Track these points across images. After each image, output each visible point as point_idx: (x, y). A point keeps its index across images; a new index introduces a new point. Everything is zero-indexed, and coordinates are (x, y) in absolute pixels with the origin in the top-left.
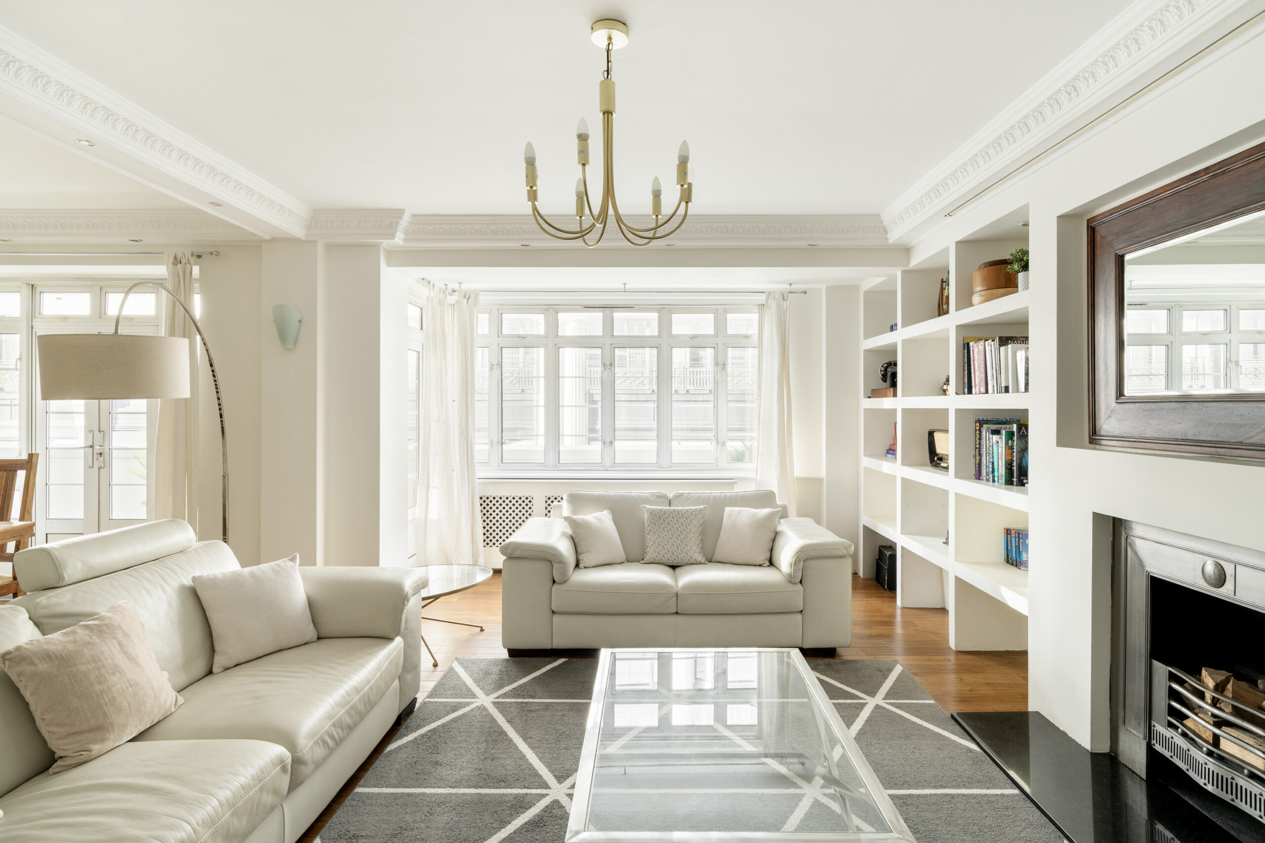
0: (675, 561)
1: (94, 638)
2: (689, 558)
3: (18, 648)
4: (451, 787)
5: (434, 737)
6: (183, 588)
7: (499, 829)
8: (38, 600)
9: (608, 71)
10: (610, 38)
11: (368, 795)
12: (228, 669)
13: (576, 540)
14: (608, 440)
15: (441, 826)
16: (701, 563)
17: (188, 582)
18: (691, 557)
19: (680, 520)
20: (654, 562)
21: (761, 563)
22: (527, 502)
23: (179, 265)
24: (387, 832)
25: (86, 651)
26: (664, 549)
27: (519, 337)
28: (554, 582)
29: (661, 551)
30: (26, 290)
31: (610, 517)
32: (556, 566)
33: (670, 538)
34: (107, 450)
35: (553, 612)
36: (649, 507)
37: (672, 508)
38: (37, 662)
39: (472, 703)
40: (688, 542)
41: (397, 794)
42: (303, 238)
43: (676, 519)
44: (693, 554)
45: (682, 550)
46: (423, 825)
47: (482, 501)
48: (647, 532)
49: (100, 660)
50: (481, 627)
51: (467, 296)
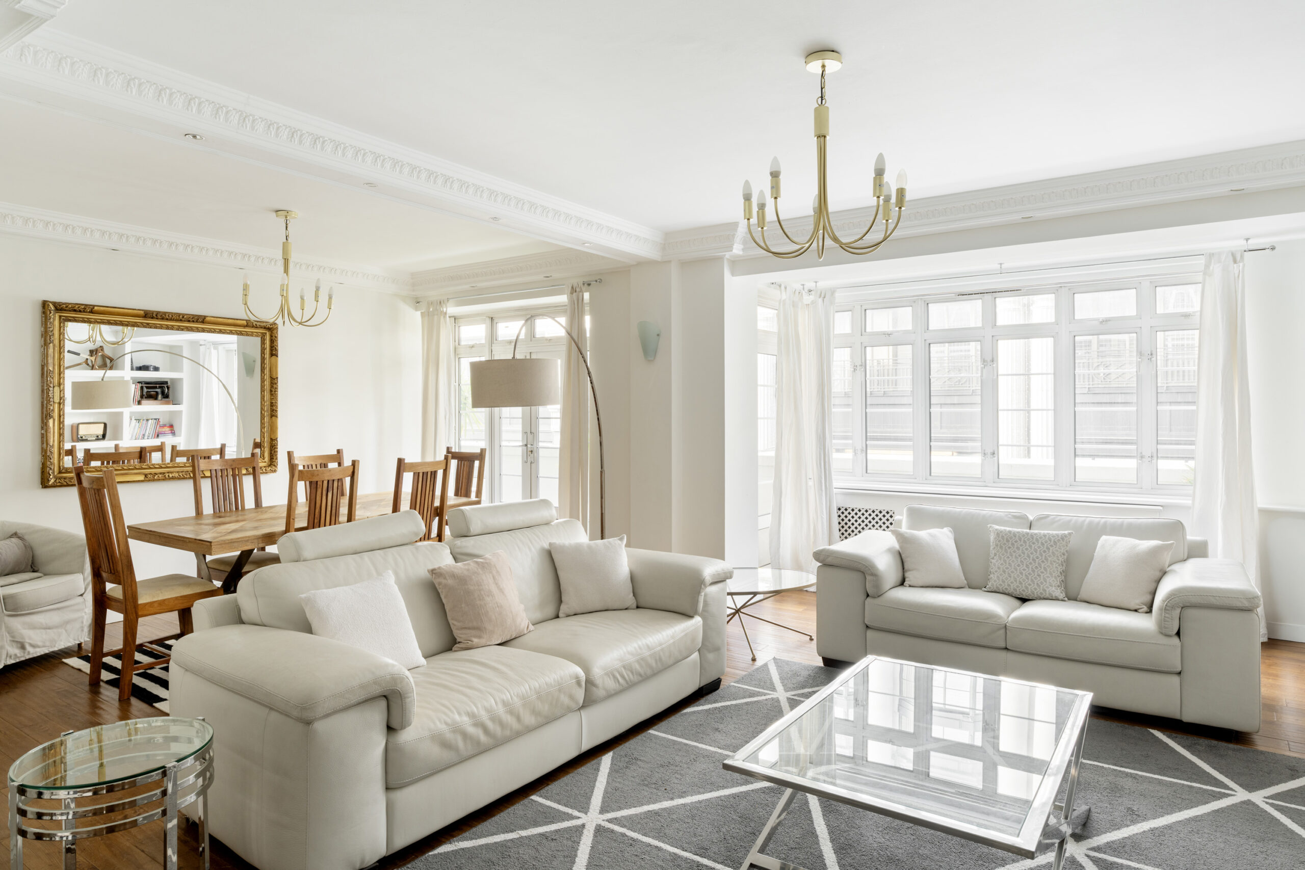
0: (1024, 593)
1: (479, 570)
2: (1041, 591)
3: (439, 568)
4: (719, 748)
5: (724, 712)
6: (543, 549)
7: (742, 785)
8: (456, 542)
9: (822, 97)
10: (823, 66)
11: (656, 737)
12: (569, 616)
13: (903, 556)
14: (989, 451)
15: (698, 770)
16: (1058, 600)
17: (546, 546)
18: (1045, 590)
19: (1033, 546)
20: (998, 591)
21: (1137, 607)
22: (888, 516)
23: (574, 294)
24: (658, 762)
25: (473, 577)
26: (1010, 577)
27: (884, 334)
28: (868, 596)
29: (1007, 579)
30: (489, 321)
31: (951, 536)
32: (868, 578)
33: (1019, 566)
34: (535, 449)
35: (867, 627)
36: (997, 527)
37: (1032, 531)
38: (448, 578)
39: (769, 694)
40: (1042, 573)
41: (677, 741)
42: (659, 260)
43: (1028, 544)
44: (1048, 587)
45: (1032, 580)
46: (685, 766)
47: (840, 512)
48: (992, 555)
49: (481, 585)
50: (811, 636)
51: (823, 296)
